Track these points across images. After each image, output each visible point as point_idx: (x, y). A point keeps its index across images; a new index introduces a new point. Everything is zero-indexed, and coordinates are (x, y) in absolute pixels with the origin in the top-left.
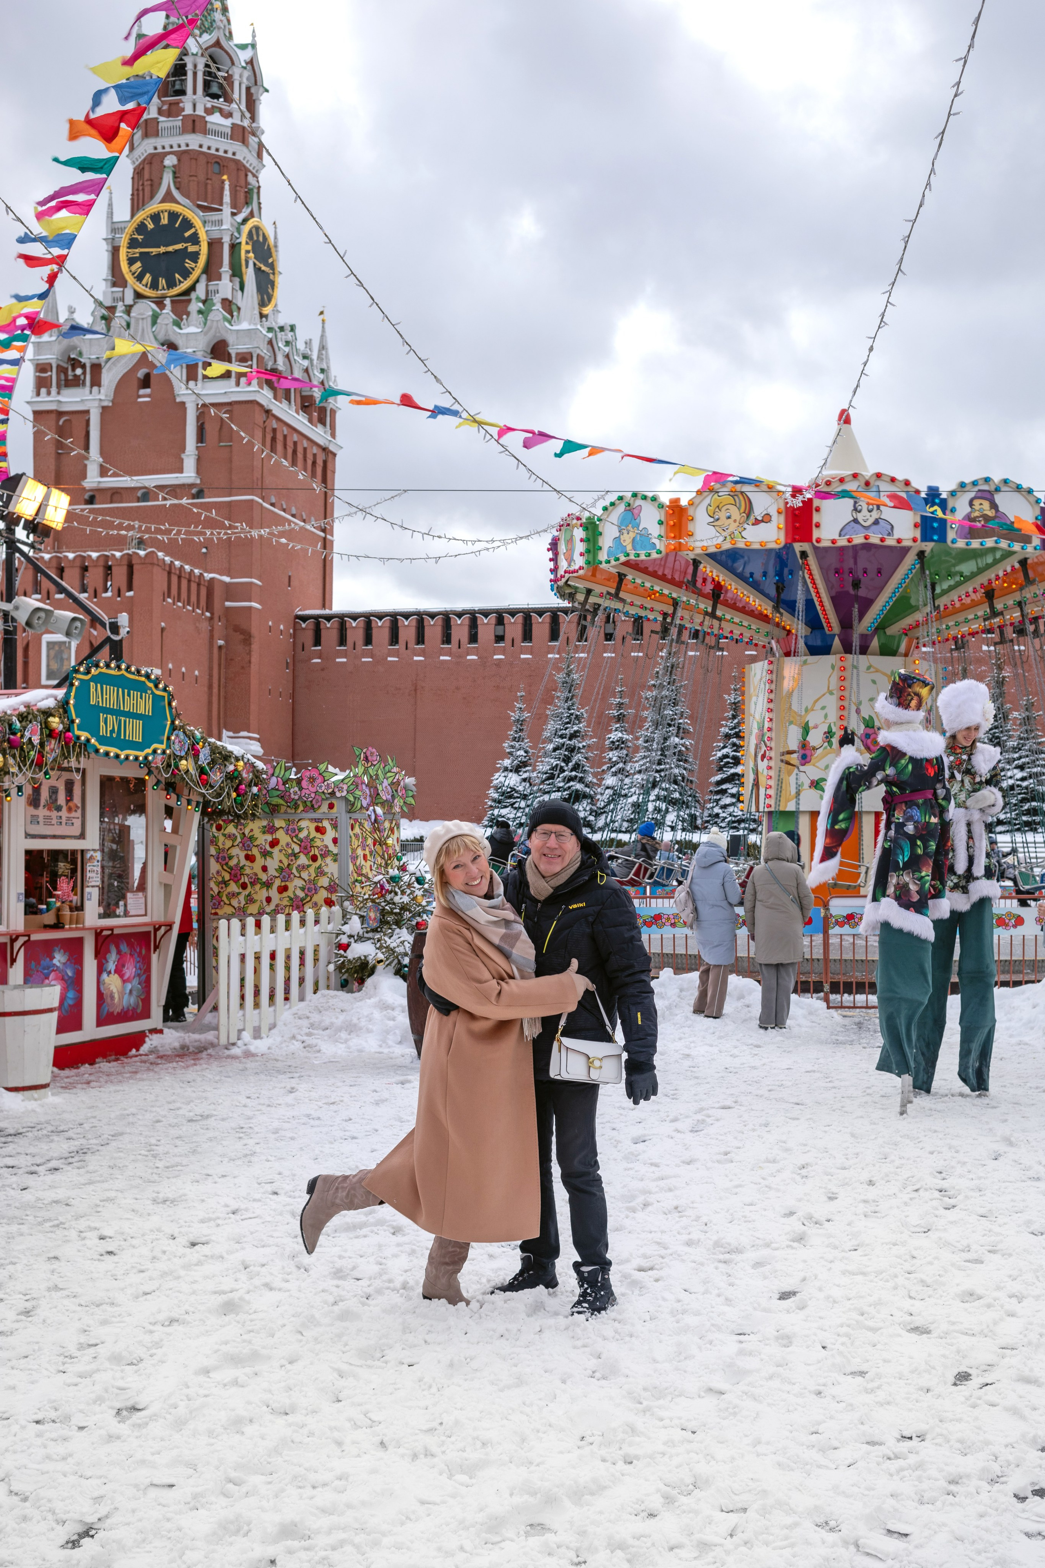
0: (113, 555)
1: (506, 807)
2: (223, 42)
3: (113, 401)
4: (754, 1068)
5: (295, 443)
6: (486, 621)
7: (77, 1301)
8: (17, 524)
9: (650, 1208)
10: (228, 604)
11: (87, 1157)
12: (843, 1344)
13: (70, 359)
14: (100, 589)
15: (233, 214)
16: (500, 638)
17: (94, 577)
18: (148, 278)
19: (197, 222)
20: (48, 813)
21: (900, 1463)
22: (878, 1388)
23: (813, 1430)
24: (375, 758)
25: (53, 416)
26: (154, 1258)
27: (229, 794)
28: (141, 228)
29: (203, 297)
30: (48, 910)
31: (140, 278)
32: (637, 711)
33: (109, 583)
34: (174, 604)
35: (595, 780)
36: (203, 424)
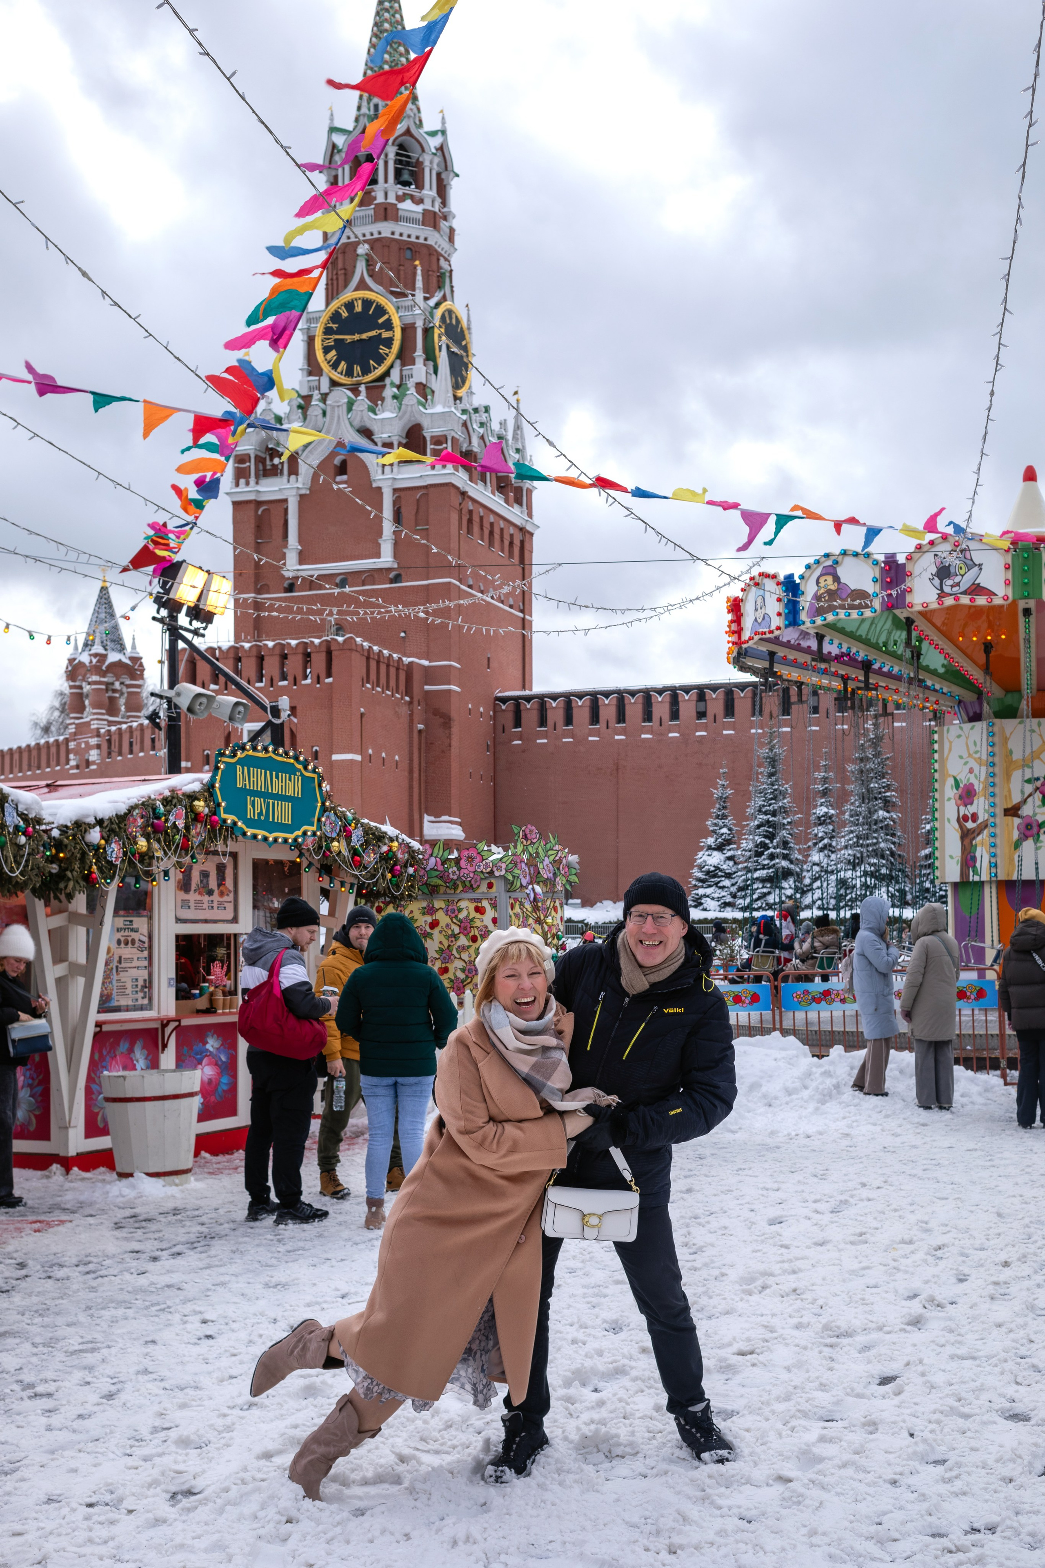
0: (312, 642)
1: (710, 886)
2: (414, 130)
3: (310, 489)
4: (915, 1147)
5: (492, 524)
6: (687, 698)
7: (162, 1384)
8: (179, 611)
9: (768, 1291)
10: (427, 687)
11: (213, 1242)
12: (932, 1431)
13: (268, 449)
14: (299, 676)
15: (426, 299)
16: (701, 715)
17: (294, 664)
18: (343, 365)
19: (390, 308)
20: (199, 897)
21: (961, 1556)
22: (957, 1477)
23: (877, 1520)
24: (535, 836)
25: (252, 506)
26: (250, 1341)
27: (384, 876)
28: (335, 317)
29: (397, 382)
30: (201, 995)
31: (335, 366)
32: (843, 785)
33: (308, 671)
34: (373, 689)
35: (800, 857)
36: (399, 508)
